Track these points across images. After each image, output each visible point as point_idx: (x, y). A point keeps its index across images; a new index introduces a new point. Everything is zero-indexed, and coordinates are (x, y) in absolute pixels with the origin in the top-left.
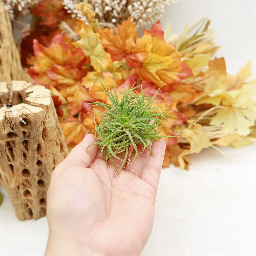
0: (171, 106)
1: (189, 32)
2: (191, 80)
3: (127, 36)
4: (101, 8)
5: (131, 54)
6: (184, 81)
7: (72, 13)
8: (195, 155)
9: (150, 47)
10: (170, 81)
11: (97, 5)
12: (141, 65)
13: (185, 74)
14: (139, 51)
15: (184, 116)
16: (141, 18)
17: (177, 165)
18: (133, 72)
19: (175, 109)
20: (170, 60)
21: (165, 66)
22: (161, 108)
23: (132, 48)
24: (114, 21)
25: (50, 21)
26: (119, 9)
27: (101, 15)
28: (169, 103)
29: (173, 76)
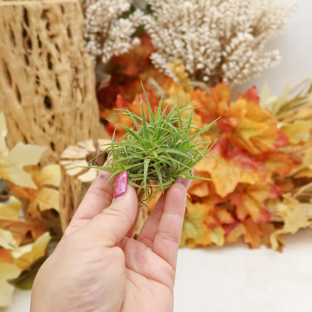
0: (264, 177)
1: (291, 92)
2: (289, 149)
3: (220, 99)
4: (193, 65)
5: (223, 117)
6: (281, 149)
7: (160, 68)
8: (289, 234)
9: (244, 112)
10: (264, 149)
11: (188, 61)
12: (234, 130)
13: (281, 143)
14: (232, 115)
15: (278, 189)
16: (235, 77)
17: (269, 246)
18: (224, 136)
19: (269, 180)
20: (265, 127)
21: (260, 133)
22: (253, 178)
23: (225, 111)
24: (206, 79)
25: (130, 71)
26: (212, 66)
27: (192, 71)
28: (262, 173)
29: (268, 144)
